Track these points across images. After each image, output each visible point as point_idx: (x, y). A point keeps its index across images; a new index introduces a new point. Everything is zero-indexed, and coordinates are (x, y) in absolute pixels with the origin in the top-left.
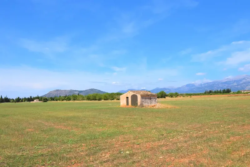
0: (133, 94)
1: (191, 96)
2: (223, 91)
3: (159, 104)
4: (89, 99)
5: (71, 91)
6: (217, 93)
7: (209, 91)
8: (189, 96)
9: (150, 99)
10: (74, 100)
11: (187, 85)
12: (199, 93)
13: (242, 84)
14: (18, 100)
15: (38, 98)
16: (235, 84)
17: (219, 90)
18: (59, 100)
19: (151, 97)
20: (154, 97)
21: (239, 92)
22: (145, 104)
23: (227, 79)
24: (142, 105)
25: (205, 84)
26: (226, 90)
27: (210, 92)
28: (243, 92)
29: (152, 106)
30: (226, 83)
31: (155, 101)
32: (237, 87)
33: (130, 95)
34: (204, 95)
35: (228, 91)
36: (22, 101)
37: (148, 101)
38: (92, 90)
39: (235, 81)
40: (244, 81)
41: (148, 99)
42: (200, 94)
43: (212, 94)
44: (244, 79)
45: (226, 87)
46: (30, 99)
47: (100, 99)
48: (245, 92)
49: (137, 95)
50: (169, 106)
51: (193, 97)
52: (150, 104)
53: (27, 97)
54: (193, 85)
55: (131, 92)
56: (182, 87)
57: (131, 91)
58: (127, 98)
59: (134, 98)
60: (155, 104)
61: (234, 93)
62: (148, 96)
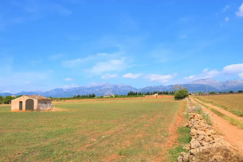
0: (28, 98)
1: (65, 100)
2: (89, 95)
3: (54, 108)
6: (84, 97)
7: (77, 95)
8: (63, 100)
9: (46, 103)
11: (55, 90)
12: (68, 97)
13: (103, 90)
16: (97, 90)
17: (86, 95)
19: (47, 102)
20: (49, 102)
21: (102, 97)
22: (41, 108)
23: (92, 85)
24: (38, 109)
25: (72, 89)
26: (91, 95)
27: (79, 96)
28: (104, 97)
29: (48, 110)
30: (90, 88)
31: (50, 105)
32: (98, 92)
33: (24, 99)
34: (73, 99)
35: (93, 96)
37: (44, 106)
39: (97, 87)
40: (104, 87)
41: (44, 103)
43: (80, 99)
44: (104, 85)
45: (91, 92)
48: (106, 97)
49: (34, 99)
50: (65, 110)
51: (67, 101)
52: (45, 108)
54: (61, 90)
55: (25, 97)
56: (50, 91)
57: (26, 95)
58: (21, 102)
59: (30, 104)
60: (51, 108)
61: (98, 98)
62: (44, 100)
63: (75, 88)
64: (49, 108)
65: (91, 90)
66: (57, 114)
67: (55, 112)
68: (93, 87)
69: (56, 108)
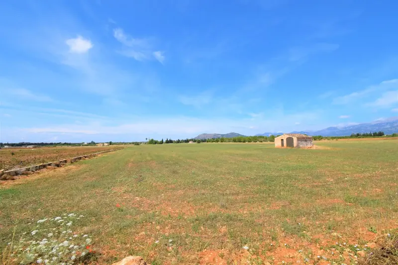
0: (288, 136)
2: (373, 134)
3: (315, 146)
4: (235, 141)
5: (215, 135)
6: (365, 136)
7: (356, 134)
8: (335, 139)
9: (306, 141)
10: (222, 142)
14: (179, 142)
15: (192, 140)
16: (388, 126)
17: (369, 133)
18: (210, 142)
20: (310, 140)
21: (394, 135)
22: (301, 146)
24: (298, 146)
26: (377, 133)
27: (358, 135)
29: (309, 148)
31: (311, 143)
33: (285, 138)
34: (350, 138)
35: (380, 134)
36: (181, 142)
37: (304, 143)
38: (232, 134)
39: (387, 123)
41: (304, 141)
42: (346, 137)
43: (360, 138)
45: (377, 131)
46: (187, 141)
47: (244, 142)
49: (293, 137)
50: (327, 148)
52: (305, 146)
53: (184, 139)
55: (286, 135)
58: (282, 140)
59: (290, 141)
60: (312, 146)
61: (388, 136)
62: (304, 138)
63: (353, 126)
64: (309, 146)
65: (377, 128)
66: (316, 152)
67: (316, 150)
68: (380, 124)
69: (317, 146)
